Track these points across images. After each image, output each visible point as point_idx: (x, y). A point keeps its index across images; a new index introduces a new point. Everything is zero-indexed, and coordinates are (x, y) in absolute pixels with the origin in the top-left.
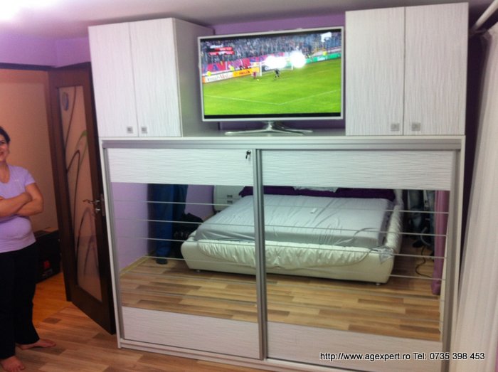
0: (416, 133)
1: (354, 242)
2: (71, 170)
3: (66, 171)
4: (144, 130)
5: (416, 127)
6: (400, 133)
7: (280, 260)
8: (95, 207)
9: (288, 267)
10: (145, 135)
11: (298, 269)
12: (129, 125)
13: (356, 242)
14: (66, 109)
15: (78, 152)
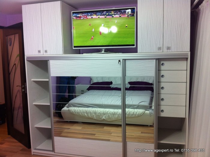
0: (169, 51)
1: (138, 107)
2: (12, 73)
3: (9, 74)
4: (46, 51)
5: (168, 48)
6: (162, 51)
7: (105, 117)
8: (22, 89)
9: (109, 120)
10: (46, 54)
11: (113, 121)
12: (39, 49)
13: (139, 107)
14: (10, 45)
15: (15, 64)
